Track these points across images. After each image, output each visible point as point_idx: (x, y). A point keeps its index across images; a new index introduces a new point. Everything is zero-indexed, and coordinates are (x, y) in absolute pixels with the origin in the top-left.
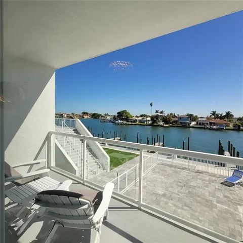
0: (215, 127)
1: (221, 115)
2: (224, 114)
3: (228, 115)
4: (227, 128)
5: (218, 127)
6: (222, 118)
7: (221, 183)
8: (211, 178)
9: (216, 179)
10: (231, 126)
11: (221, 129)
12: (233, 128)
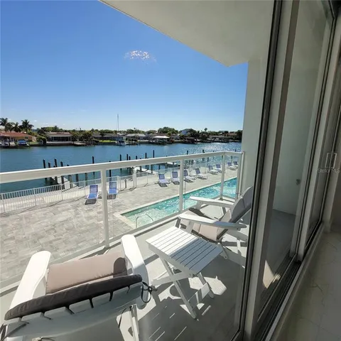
0: (12, 144)
1: (17, 125)
2: (20, 124)
3: (26, 125)
4: (31, 143)
5: (18, 143)
6: (17, 129)
7: (86, 204)
8: (72, 204)
9: (77, 202)
10: (34, 141)
11: (23, 146)
12: (37, 143)
